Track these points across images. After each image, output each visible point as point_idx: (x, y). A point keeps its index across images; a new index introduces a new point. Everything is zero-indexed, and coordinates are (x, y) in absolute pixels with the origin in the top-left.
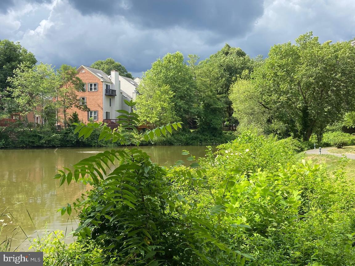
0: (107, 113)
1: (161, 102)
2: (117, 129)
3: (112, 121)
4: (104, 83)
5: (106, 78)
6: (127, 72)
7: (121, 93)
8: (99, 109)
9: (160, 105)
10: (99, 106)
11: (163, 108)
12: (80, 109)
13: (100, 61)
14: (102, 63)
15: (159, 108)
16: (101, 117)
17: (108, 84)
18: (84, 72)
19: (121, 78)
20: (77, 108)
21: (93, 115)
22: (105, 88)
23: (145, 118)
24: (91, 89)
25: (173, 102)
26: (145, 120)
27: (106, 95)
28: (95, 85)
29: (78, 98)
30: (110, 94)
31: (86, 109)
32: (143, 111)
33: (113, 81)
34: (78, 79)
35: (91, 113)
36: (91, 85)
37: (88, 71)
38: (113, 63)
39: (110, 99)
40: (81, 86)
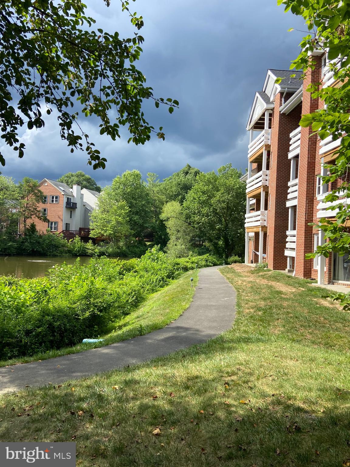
0: (67, 224)
2: (73, 240)
3: (70, 232)
4: (65, 196)
5: (67, 192)
7: (85, 205)
8: (59, 220)
9: (115, 219)
10: (59, 217)
12: (41, 220)
13: (71, 173)
14: (72, 176)
15: (114, 223)
16: (61, 227)
17: (70, 197)
18: (46, 184)
19: (85, 191)
20: (38, 218)
21: (53, 226)
22: (65, 200)
24: (53, 201)
27: (66, 207)
28: (56, 198)
29: (38, 209)
30: (71, 206)
31: (46, 220)
32: (99, 224)
33: (75, 194)
34: (39, 191)
35: (52, 223)
36: (53, 198)
37: (51, 184)
38: (83, 176)
39: (71, 212)
40: (42, 198)
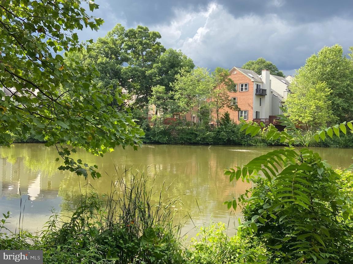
0: (257, 112)
1: (316, 100)
2: (266, 129)
3: (261, 120)
4: (254, 83)
5: (256, 78)
6: (277, 71)
7: (272, 92)
8: (249, 109)
9: (314, 103)
10: (249, 106)
11: (318, 107)
12: (231, 109)
13: (251, 61)
14: (253, 63)
15: (313, 107)
16: (252, 116)
17: (259, 84)
18: (235, 73)
19: (272, 77)
20: (229, 108)
21: (243, 115)
22: (255, 87)
23: (297, 118)
24: (242, 89)
25: (329, 100)
26: (296, 120)
27: (256, 94)
28: (246, 85)
29: (229, 98)
30: (261, 93)
31: (237, 109)
32: (295, 110)
33: (264, 80)
34: (230, 80)
35: (242, 112)
36: (242, 86)
37: (240, 72)
38: (264, 62)
39: (261, 99)
40: (232, 87)
